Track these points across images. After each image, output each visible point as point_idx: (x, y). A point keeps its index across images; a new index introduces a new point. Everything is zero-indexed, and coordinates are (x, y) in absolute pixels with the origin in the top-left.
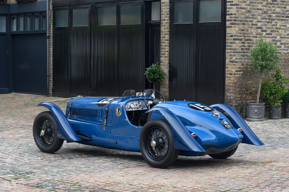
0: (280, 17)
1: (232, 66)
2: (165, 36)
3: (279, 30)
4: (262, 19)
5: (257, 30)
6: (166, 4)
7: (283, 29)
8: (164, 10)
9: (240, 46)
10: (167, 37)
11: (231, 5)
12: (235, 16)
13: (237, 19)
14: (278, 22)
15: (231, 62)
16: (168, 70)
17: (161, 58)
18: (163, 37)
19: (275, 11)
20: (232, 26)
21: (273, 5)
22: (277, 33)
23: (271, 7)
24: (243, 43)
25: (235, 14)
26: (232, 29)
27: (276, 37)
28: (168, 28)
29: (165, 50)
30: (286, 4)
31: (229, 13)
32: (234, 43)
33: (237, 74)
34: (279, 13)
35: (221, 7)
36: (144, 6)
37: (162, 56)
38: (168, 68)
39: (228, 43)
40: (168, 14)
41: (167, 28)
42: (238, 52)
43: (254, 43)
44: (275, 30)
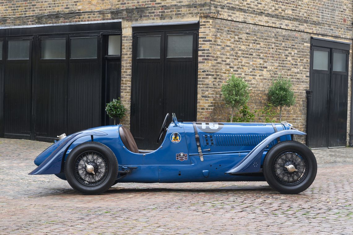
0: (245, 54)
1: (205, 101)
2: (127, 71)
3: (244, 67)
4: (230, 55)
5: (226, 67)
6: (129, 38)
7: (247, 66)
8: (126, 45)
9: (212, 81)
10: (129, 72)
11: (203, 41)
12: (208, 52)
13: (210, 55)
14: (243, 60)
15: (203, 97)
16: (130, 105)
17: (122, 94)
18: (124, 72)
19: (241, 49)
20: (205, 62)
21: (239, 43)
22: (242, 70)
23: (238, 44)
24: (215, 78)
25: (208, 50)
26: (205, 64)
27: (241, 74)
28: (131, 63)
29: (126, 85)
30: (249, 42)
31: (202, 49)
32: (207, 78)
33: (209, 109)
34: (243, 51)
35: (192, 42)
36: (101, 40)
37: (123, 92)
38: (130, 104)
39: (200, 78)
40: (130, 49)
41: (129, 63)
42: (210, 88)
43: (223, 79)
44: (241, 67)
